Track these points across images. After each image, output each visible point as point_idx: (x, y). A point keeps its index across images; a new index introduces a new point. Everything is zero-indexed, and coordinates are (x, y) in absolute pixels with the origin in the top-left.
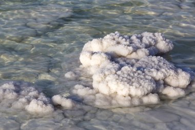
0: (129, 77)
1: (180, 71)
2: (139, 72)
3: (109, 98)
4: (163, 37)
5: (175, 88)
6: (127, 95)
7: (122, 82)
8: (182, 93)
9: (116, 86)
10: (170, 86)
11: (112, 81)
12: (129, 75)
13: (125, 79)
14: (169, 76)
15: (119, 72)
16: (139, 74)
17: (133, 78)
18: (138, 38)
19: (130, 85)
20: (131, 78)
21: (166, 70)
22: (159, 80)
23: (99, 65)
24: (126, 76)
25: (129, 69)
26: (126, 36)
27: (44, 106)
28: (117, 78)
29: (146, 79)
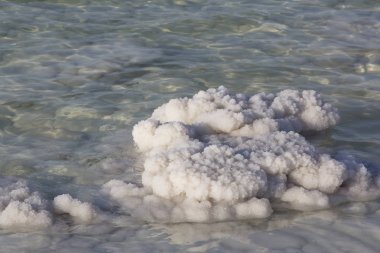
0: (213, 166)
1: (325, 158)
2: (239, 156)
3: (168, 204)
4: (317, 99)
5: (309, 190)
6: (204, 198)
7: (197, 174)
8: (322, 202)
9: (184, 181)
10: (298, 185)
11: (177, 171)
12: (215, 161)
13: (205, 168)
14: (300, 166)
15: (196, 156)
16: (236, 160)
17: (221, 166)
18: (263, 99)
19: (212, 179)
20: (217, 167)
21: (294, 156)
22: (278, 174)
23: (167, 146)
24: (208, 162)
25: (217, 151)
26: (239, 96)
27: (32, 213)
28: (190, 165)
29: (249, 170)
